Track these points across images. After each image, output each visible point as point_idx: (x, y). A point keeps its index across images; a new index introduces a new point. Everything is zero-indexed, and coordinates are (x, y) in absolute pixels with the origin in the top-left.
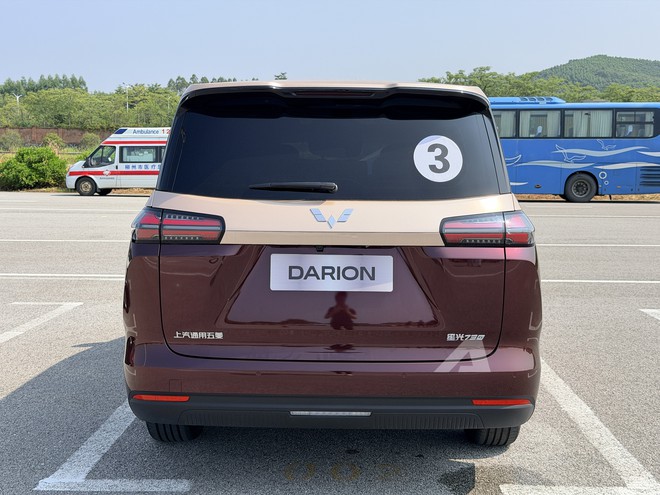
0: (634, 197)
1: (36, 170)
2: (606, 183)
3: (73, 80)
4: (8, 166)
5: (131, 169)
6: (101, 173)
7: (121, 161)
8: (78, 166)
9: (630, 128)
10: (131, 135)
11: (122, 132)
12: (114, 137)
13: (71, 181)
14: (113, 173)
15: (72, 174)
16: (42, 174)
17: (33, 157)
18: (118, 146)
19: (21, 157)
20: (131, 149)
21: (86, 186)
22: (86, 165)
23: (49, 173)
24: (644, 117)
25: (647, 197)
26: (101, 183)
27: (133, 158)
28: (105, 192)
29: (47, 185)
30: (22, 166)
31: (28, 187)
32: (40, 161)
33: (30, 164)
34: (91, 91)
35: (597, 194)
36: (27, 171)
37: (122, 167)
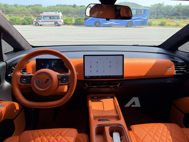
0: (138, 26)
1: (28, 21)
2: (134, 24)
3: (40, 5)
4: (23, 20)
5: (45, 21)
6: (40, 22)
7: (43, 19)
8: (35, 20)
9: (139, 13)
10: (45, 14)
11: (43, 13)
12: (41, 14)
13: (34, 23)
14: (42, 22)
15: (34, 22)
16: (30, 22)
17: (27, 18)
18: (42, 16)
19: (25, 19)
20: (45, 17)
21: (37, 24)
22: (37, 20)
23: (31, 22)
24: (142, 11)
25: (140, 26)
26: (40, 23)
27: (45, 18)
28: (41, 25)
29: (31, 24)
30: (25, 20)
31: (27, 24)
32: (29, 19)
33: (27, 20)
34: (43, 7)
35: (133, 26)
36: (26, 21)
37: (43, 20)
